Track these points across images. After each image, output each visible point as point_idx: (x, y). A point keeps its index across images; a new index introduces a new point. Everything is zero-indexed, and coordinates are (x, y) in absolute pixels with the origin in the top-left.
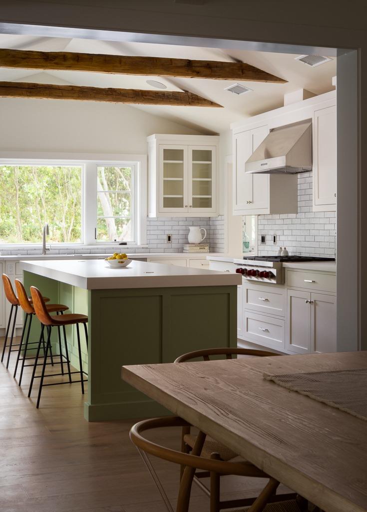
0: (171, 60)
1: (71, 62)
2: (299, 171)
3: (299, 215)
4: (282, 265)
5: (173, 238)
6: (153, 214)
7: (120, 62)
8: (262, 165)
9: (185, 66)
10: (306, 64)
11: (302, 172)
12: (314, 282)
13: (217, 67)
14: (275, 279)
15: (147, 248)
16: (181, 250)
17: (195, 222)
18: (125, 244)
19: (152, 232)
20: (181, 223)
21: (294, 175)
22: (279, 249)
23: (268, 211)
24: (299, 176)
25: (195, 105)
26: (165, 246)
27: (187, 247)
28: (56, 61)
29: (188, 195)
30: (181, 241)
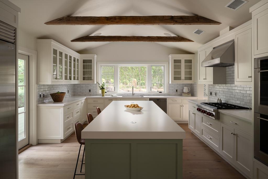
0: (163, 16)
1: (118, 20)
2: (228, 65)
3: (227, 85)
4: (218, 110)
5: (178, 90)
6: (170, 83)
7: (140, 19)
8: (208, 63)
9: (170, 19)
10: (232, 9)
11: (229, 66)
12: (236, 124)
13: (185, 18)
14: (214, 117)
15: (169, 94)
16: (181, 95)
17: (186, 85)
18: (161, 92)
19: (170, 89)
20: (181, 85)
21: (225, 67)
22: (218, 99)
23: (212, 83)
24: (227, 68)
25: (182, 41)
26: (175, 93)
27: (183, 94)
28: (111, 20)
29: (183, 76)
30: (181, 92)
